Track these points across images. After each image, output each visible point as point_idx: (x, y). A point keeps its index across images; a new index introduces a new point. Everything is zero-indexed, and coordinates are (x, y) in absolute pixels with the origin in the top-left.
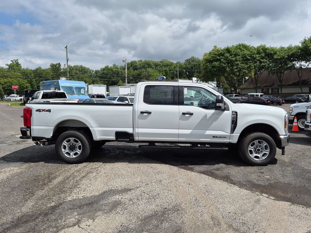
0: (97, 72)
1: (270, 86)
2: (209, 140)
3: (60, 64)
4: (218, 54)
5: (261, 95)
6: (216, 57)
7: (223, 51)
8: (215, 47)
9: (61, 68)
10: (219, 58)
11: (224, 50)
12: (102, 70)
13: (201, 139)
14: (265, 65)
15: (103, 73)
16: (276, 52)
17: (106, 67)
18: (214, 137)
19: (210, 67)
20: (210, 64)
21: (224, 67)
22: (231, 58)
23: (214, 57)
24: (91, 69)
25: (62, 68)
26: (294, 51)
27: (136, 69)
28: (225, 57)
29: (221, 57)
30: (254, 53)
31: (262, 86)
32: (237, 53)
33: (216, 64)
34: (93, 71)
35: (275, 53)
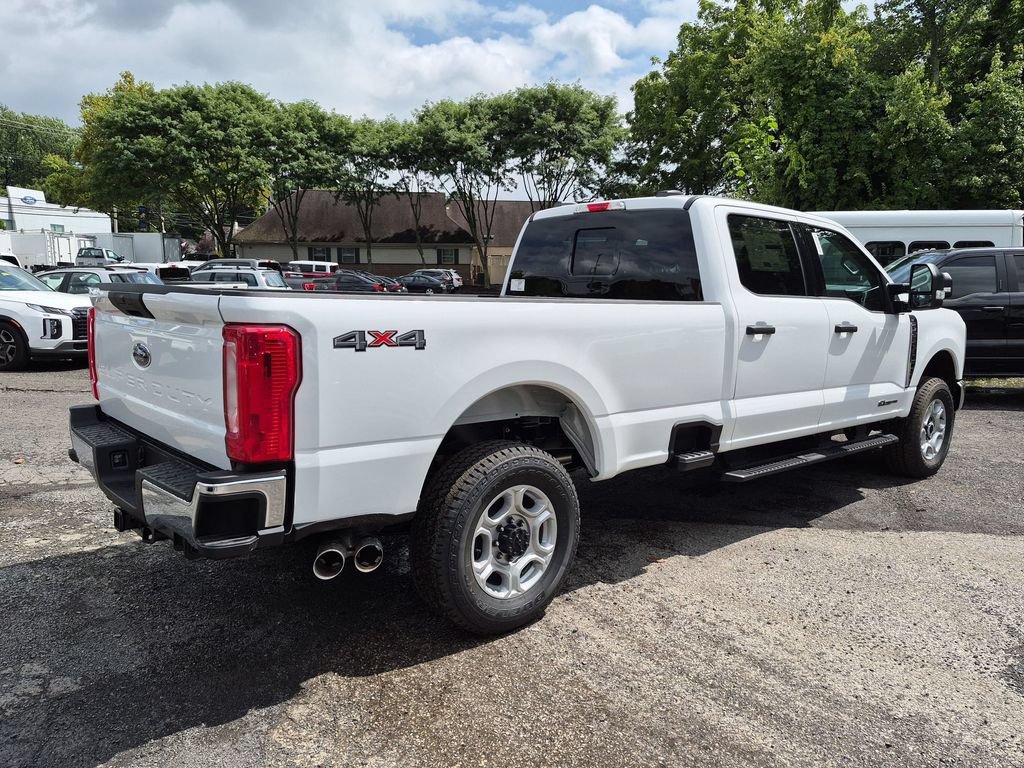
1: (334, 240)
2: (871, 416)
4: (151, 105)
5: (333, 269)
6: (145, 116)
7: (173, 100)
8: (127, 76)
10: (158, 121)
11: (177, 95)
13: (859, 418)
14: (326, 171)
16: (354, 133)
18: (880, 404)
19: (126, 152)
20: (123, 141)
21: (185, 161)
22: (210, 129)
23: (139, 114)
26: (406, 138)
28: (182, 121)
29: (168, 120)
30: (287, 126)
31: (309, 239)
32: (230, 116)
33: (153, 142)
35: (352, 136)
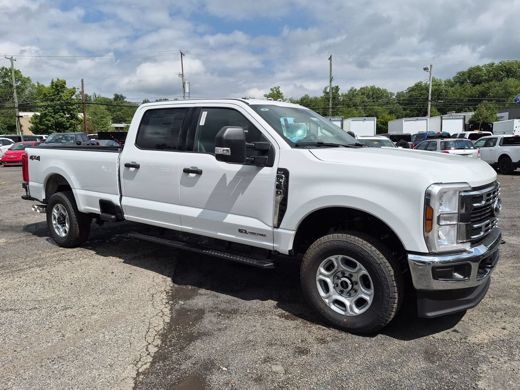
0: (399, 95)
2: (234, 237)
3: (337, 87)
9: (338, 94)
12: (410, 91)
13: (219, 234)
15: (411, 96)
17: (416, 85)
18: (240, 231)
24: (389, 91)
25: (340, 94)
27: (480, 83)
34: (392, 94)
